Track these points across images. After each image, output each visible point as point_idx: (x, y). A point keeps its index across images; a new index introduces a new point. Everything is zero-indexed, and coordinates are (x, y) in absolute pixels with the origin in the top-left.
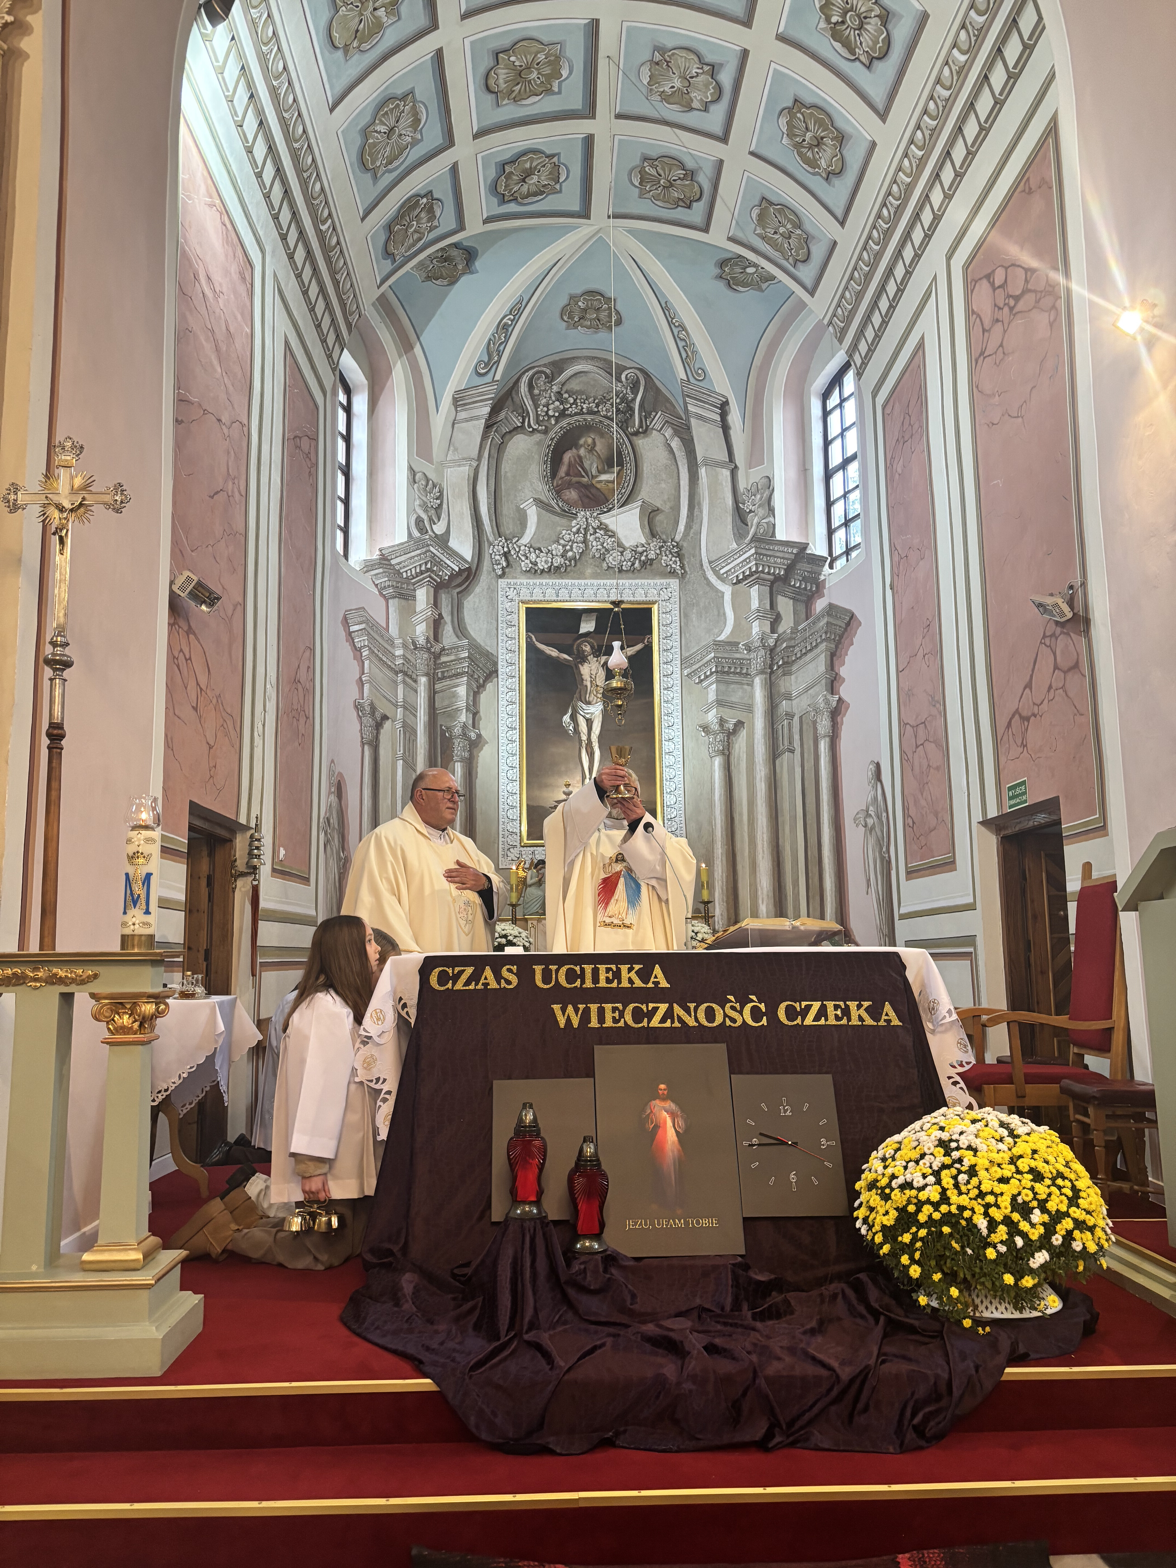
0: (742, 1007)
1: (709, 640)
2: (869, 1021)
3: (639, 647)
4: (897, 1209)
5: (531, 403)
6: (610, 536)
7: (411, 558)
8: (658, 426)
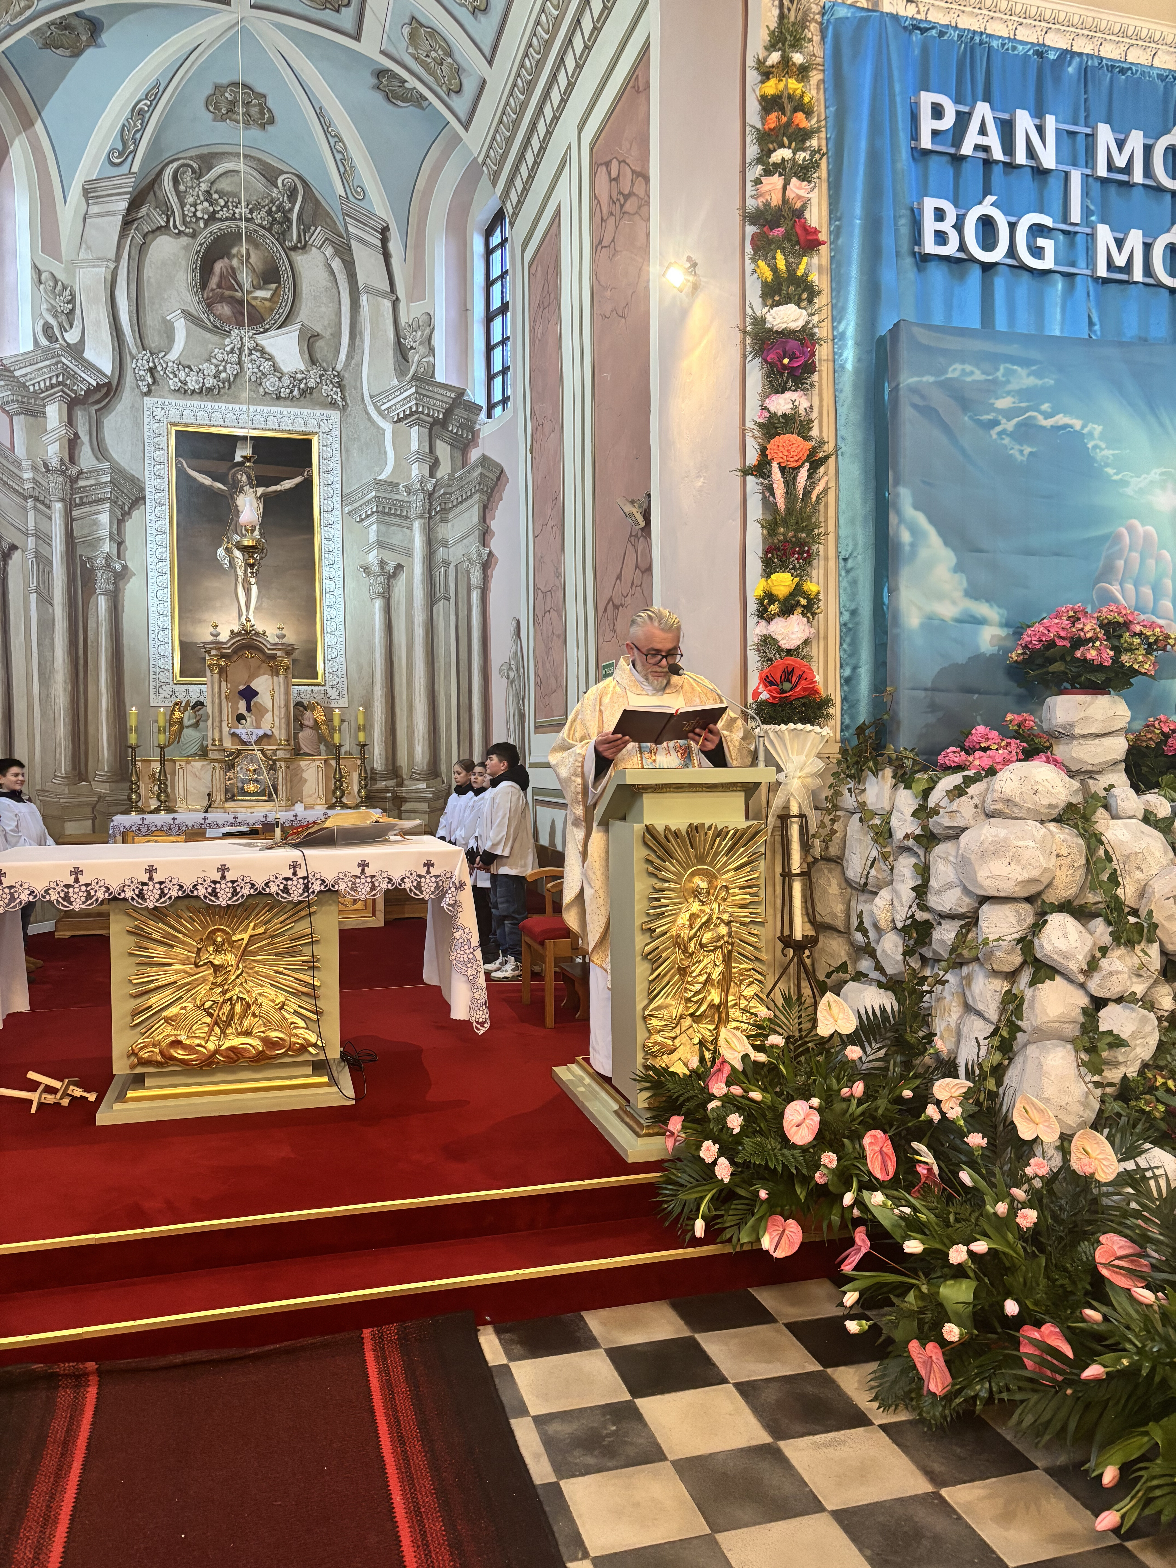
1: (370, 478)
3: (299, 479)
5: (176, 200)
6: (267, 360)
7: (39, 370)
8: (318, 243)
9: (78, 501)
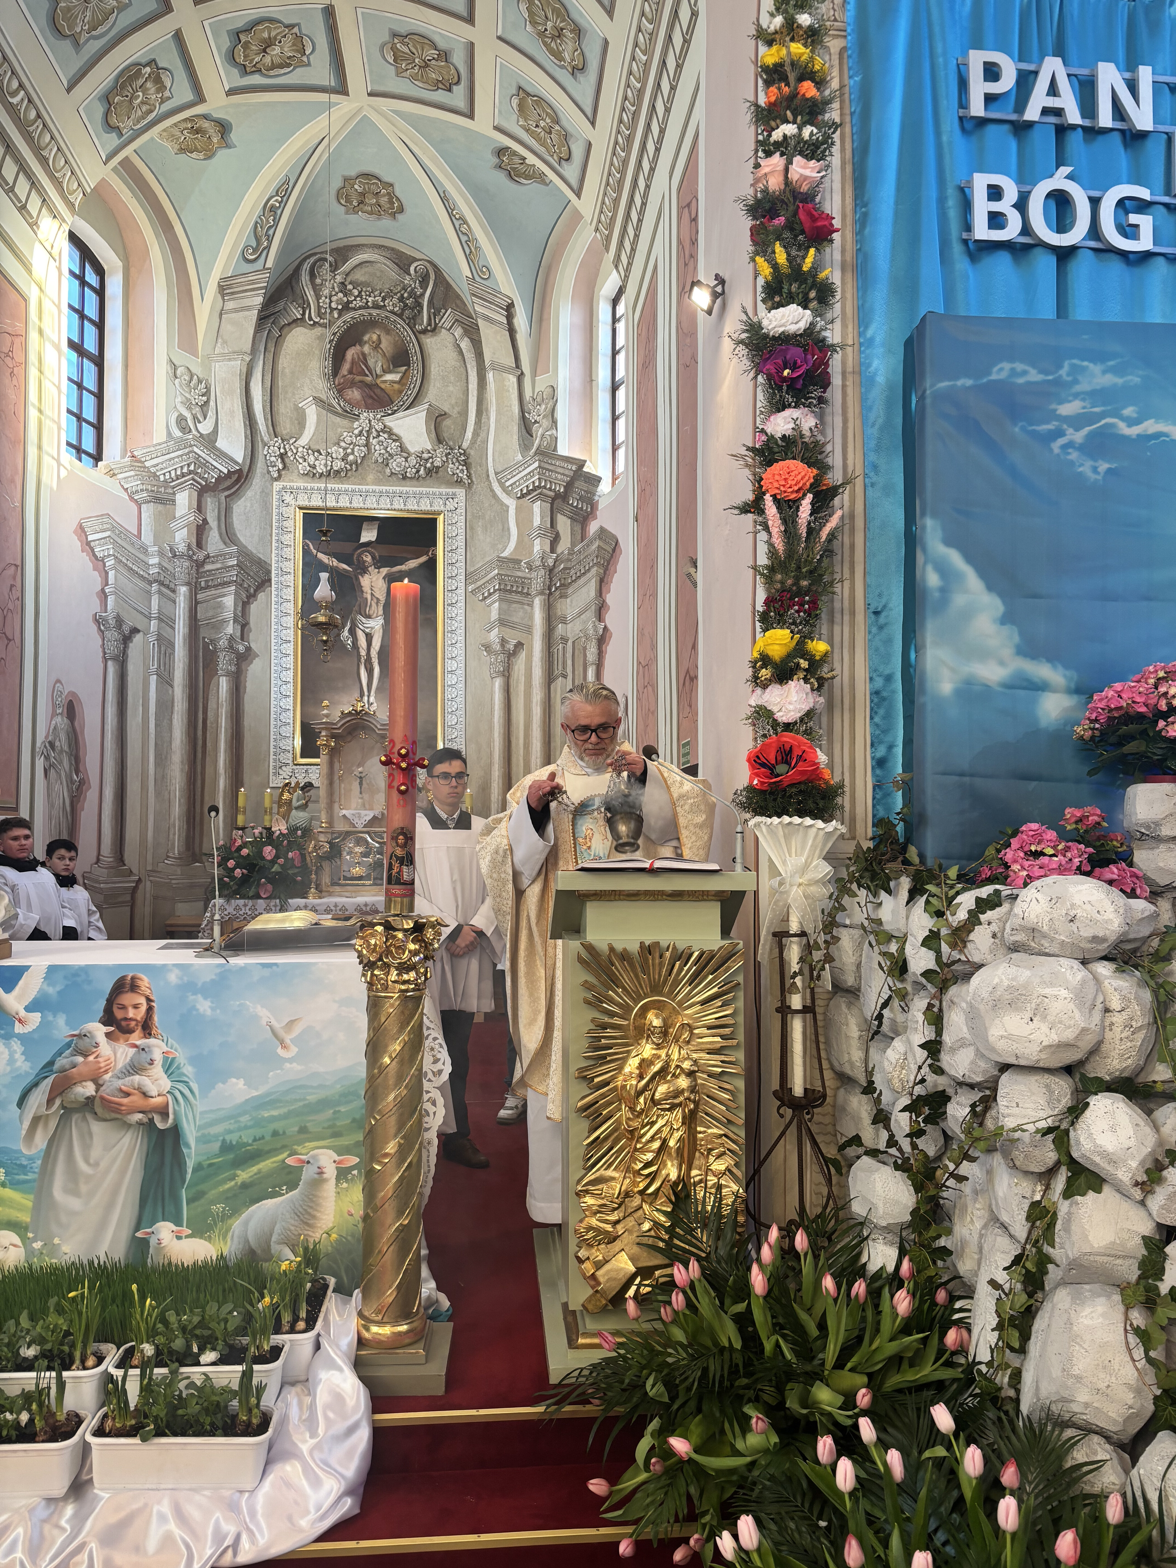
1: (493, 556)
3: (423, 559)
5: (312, 293)
6: (394, 440)
7: (170, 460)
8: (447, 325)
9: (203, 584)
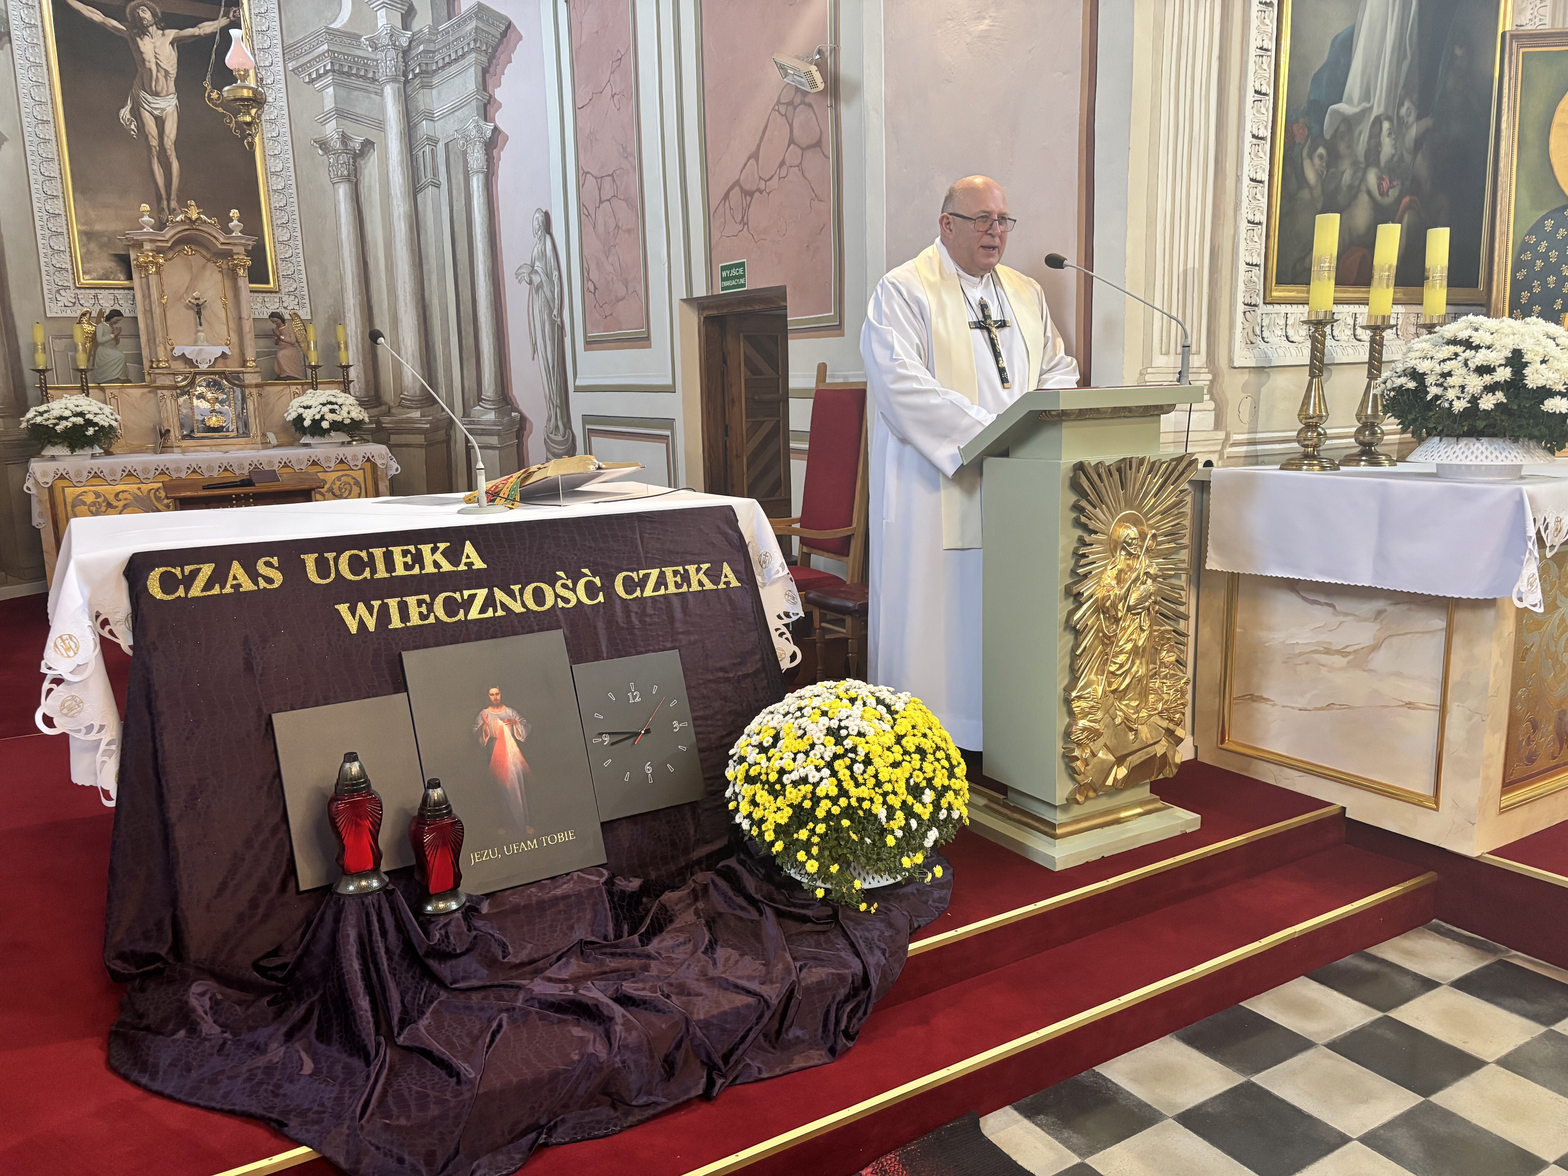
0: (575, 584)
1: (320, 26)
2: (709, 586)
4: (791, 805)
